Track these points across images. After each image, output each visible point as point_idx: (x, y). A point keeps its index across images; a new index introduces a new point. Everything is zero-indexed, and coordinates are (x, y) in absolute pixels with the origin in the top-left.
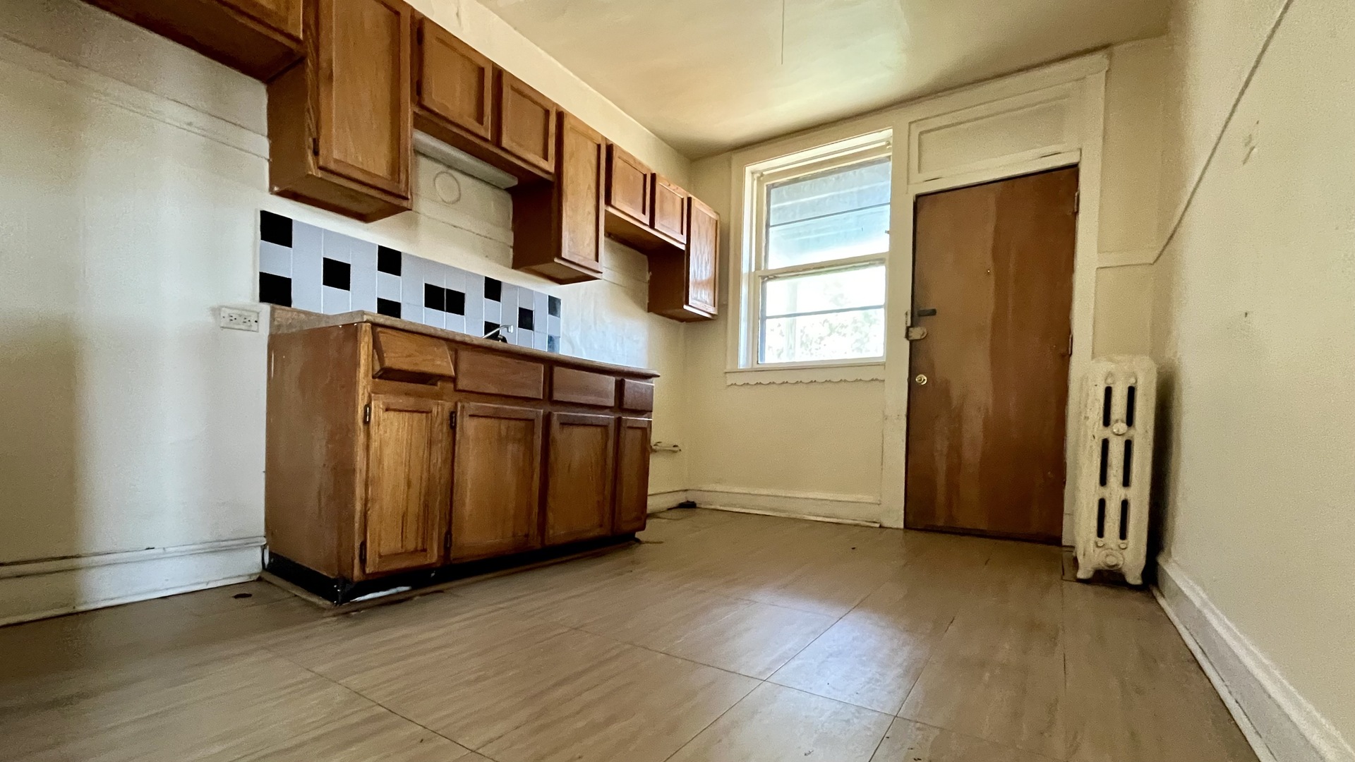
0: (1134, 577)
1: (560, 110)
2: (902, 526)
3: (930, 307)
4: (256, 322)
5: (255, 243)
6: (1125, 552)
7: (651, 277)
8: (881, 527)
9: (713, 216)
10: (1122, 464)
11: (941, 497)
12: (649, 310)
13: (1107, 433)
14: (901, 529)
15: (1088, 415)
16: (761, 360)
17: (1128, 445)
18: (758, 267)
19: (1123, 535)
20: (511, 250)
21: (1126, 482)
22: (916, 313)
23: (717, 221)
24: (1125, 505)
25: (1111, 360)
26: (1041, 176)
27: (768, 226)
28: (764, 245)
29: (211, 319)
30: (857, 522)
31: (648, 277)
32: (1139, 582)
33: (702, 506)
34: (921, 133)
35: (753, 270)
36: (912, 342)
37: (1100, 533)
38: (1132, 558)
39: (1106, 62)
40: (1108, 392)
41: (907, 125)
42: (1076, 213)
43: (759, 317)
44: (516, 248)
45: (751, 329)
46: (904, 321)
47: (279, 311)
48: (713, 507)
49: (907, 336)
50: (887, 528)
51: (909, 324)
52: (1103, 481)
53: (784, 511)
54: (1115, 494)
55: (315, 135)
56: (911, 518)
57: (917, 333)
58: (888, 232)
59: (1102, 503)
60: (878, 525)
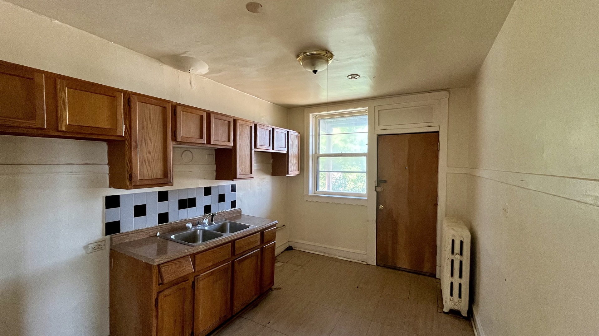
0: (464, 314)
1: (235, 118)
2: (375, 265)
3: (385, 179)
4: (104, 245)
5: (103, 210)
6: (461, 304)
7: (273, 161)
8: (367, 264)
9: (297, 134)
10: (459, 270)
11: (390, 254)
12: (272, 175)
13: (453, 257)
14: (374, 266)
15: (446, 249)
16: (318, 190)
17: (461, 262)
18: (316, 153)
19: (460, 296)
20: (215, 172)
21: (461, 276)
22: (378, 181)
23: (299, 136)
24: (460, 285)
25: (454, 230)
26: (425, 134)
27: (319, 135)
28: (318, 143)
29: (84, 252)
30: (358, 261)
31: (271, 161)
32: (466, 315)
33: (295, 249)
34: (379, 111)
35: (314, 153)
36: (377, 193)
37: (452, 295)
38: (463, 306)
39: (448, 94)
40: (453, 241)
41: (374, 107)
42: (438, 150)
43: (317, 172)
44: (217, 171)
45: (314, 177)
46: (374, 184)
47: (114, 239)
48: (300, 249)
49: (376, 190)
50: (370, 265)
51: (376, 186)
52: (452, 275)
53: (329, 254)
54: (456, 280)
55: (130, 173)
56: (378, 262)
57: (379, 189)
58: (367, 144)
59: (452, 283)
60: (366, 264)
